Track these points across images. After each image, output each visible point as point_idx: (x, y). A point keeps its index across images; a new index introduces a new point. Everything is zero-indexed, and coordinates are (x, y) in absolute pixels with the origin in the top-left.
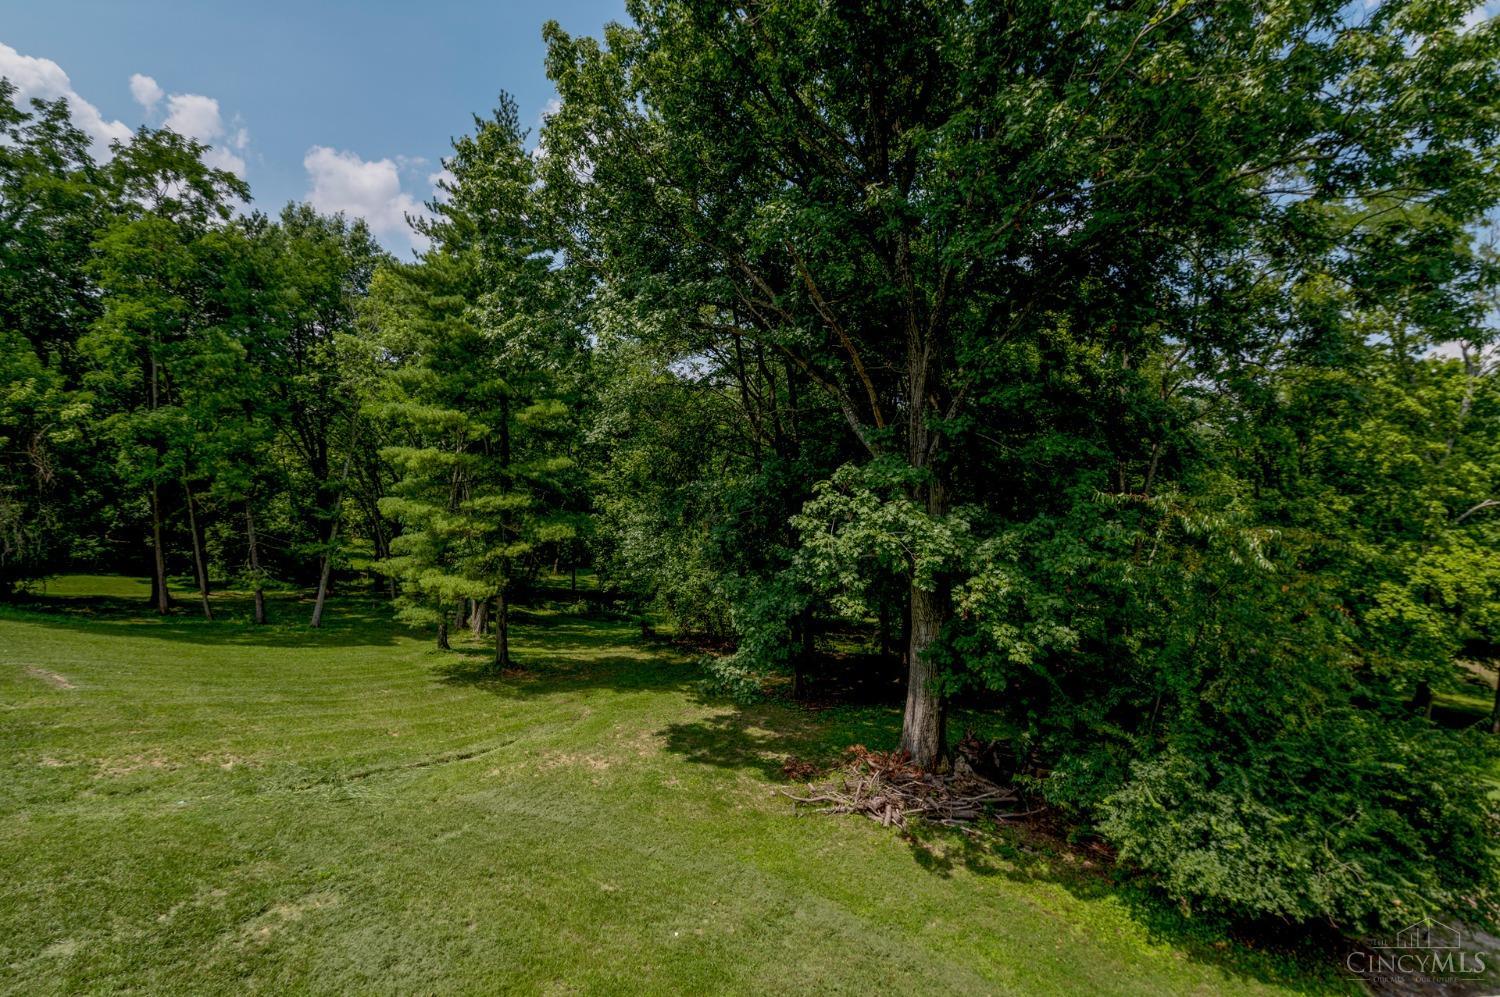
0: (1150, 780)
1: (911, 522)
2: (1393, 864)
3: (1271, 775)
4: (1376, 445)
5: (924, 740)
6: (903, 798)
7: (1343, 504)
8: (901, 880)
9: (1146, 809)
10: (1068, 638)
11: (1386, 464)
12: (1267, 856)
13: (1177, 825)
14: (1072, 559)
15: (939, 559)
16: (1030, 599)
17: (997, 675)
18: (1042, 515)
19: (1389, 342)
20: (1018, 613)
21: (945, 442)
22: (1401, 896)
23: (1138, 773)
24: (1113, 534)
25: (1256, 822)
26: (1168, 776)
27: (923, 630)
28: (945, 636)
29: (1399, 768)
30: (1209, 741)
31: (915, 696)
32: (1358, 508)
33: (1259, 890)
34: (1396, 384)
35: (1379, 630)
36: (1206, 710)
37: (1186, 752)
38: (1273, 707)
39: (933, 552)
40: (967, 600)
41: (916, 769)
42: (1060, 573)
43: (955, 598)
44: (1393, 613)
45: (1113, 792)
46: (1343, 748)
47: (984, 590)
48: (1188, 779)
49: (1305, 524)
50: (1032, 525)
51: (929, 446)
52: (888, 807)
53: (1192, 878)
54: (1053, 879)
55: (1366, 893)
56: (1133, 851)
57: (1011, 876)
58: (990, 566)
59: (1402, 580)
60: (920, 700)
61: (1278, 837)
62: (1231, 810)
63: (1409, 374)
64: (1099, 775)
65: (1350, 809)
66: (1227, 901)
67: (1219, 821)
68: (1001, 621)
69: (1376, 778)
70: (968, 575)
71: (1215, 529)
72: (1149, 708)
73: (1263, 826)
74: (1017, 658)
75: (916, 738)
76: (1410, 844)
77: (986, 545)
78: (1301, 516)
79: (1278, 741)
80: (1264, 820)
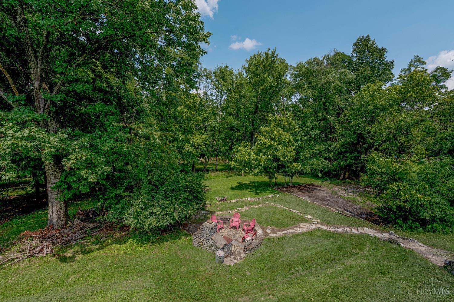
0: (137, 204)
1: (38, 136)
2: (189, 204)
3: (165, 193)
4: (183, 112)
5: (59, 218)
6: (51, 243)
7: (177, 126)
8: (54, 272)
9: (137, 212)
10: (108, 170)
11: (185, 117)
12: (165, 212)
13: (145, 213)
14: (108, 145)
15: (54, 150)
16: (95, 160)
17: (86, 187)
18: (97, 131)
19: (184, 88)
20: (90, 165)
21: (53, 103)
22: (190, 210)
23: (134, 203)
24: (120, 136)
25: (163, 205)
26: (142, 202)
27: (52, 178)
28: (63, 178)
29: (188, 183)
30: (151, 189)
31: (52, 204)
32: (181, 127)
33: (164, 221)
34: (186, 98)
35: (185, 154)
36: (150, 182)
37: (146, 194)
38: (164, 176)
39: (50, 147)
40: (68, 163)
41: (57, 230)
42: (105, 150)
43: (63, 164)
44: (187, 150)
45: (128, 211)
46: (178, 182)
47: (76, 159)
48: (147, 200)
49: (171, 131)
50: (94, 135)
51: (45, 105)
52: (45, 249)
53: (150, 225)
54: (113, 243)
55: (184, 212)
56: (134, 225)
57: (98, 249)
58: (78, 150)
59: (188, 142)
60: (55, 204)
61: (167, 207)
62: (157, 205)
63: (188, 95)
64: (124, 208)
65: (180, 195)
66: (158, 227)
67: (155, 208)
68: (83, 169)
69: (185, 187)
70: (68, 154)
71: (147, 133)
72: (136, 184)
73: (164, 206)
74: (91, 180)
75: (55, 219)
76: (191, 199)
77: (75, 143)
78: (170, 129)
79: (166, 185)
80: (164, 204)
